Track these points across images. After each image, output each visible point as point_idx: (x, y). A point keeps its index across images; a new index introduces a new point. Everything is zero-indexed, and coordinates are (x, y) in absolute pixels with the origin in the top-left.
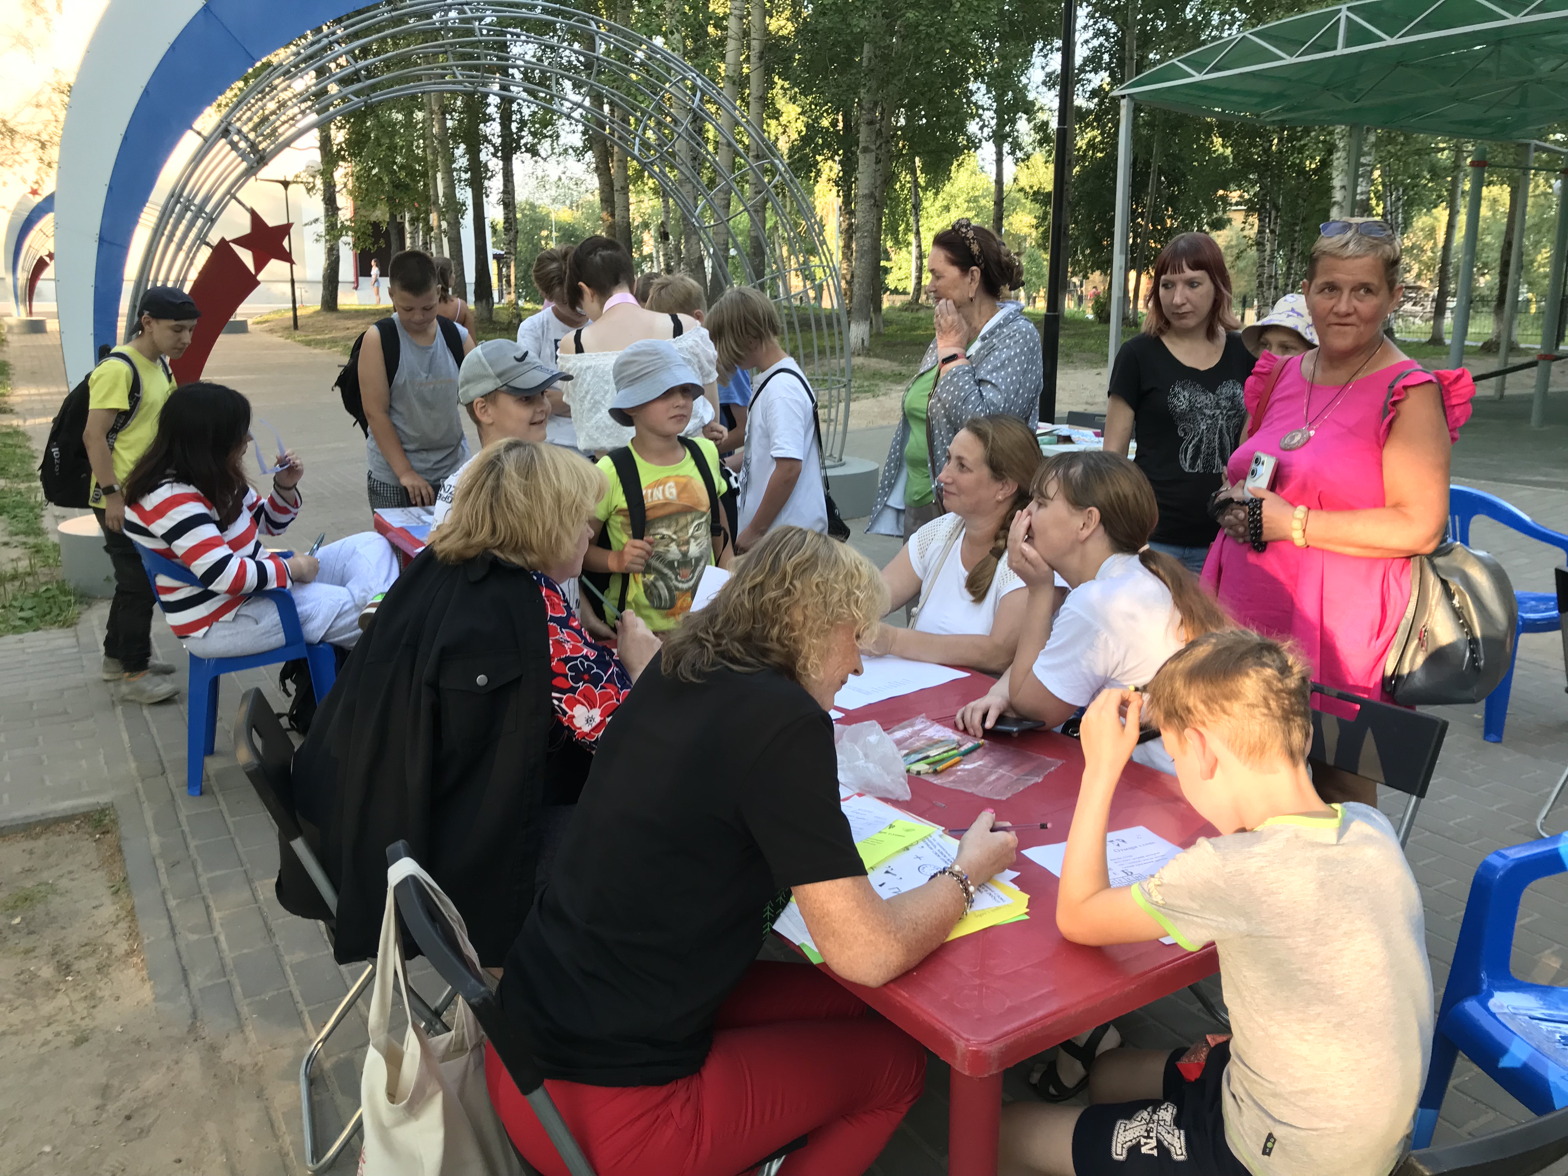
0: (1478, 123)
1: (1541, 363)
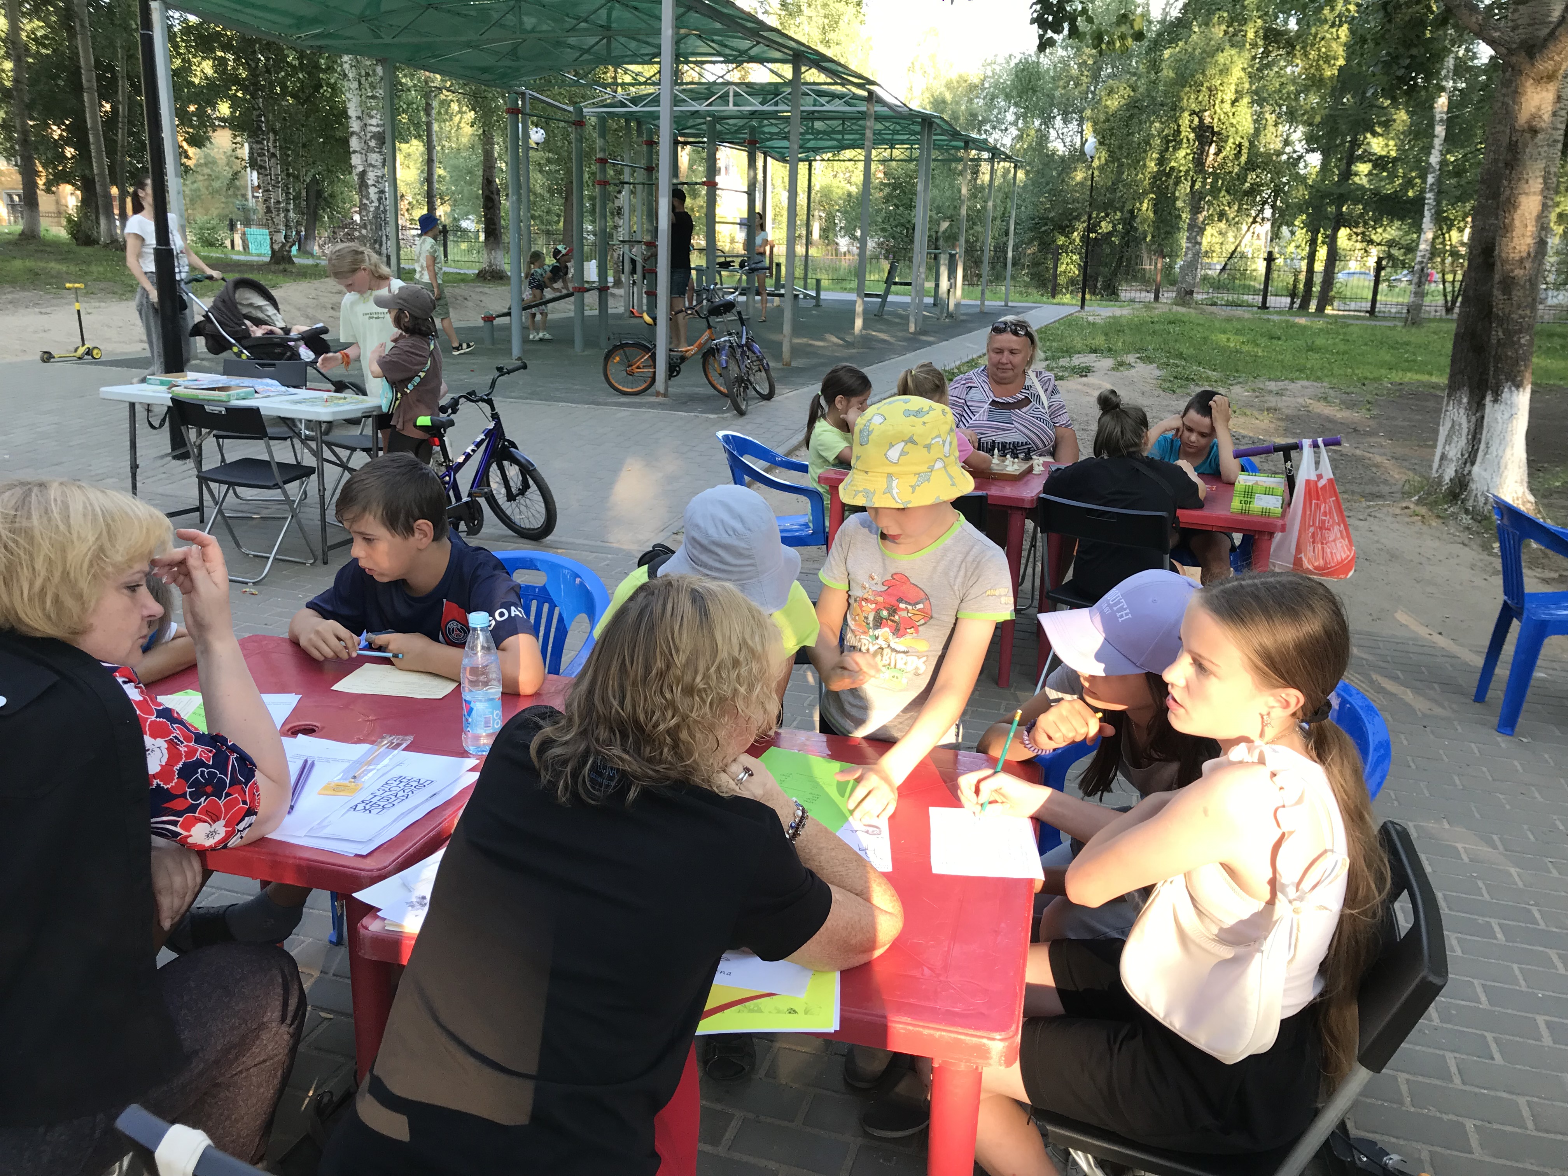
0: (484, 70)
1: (576, 294)
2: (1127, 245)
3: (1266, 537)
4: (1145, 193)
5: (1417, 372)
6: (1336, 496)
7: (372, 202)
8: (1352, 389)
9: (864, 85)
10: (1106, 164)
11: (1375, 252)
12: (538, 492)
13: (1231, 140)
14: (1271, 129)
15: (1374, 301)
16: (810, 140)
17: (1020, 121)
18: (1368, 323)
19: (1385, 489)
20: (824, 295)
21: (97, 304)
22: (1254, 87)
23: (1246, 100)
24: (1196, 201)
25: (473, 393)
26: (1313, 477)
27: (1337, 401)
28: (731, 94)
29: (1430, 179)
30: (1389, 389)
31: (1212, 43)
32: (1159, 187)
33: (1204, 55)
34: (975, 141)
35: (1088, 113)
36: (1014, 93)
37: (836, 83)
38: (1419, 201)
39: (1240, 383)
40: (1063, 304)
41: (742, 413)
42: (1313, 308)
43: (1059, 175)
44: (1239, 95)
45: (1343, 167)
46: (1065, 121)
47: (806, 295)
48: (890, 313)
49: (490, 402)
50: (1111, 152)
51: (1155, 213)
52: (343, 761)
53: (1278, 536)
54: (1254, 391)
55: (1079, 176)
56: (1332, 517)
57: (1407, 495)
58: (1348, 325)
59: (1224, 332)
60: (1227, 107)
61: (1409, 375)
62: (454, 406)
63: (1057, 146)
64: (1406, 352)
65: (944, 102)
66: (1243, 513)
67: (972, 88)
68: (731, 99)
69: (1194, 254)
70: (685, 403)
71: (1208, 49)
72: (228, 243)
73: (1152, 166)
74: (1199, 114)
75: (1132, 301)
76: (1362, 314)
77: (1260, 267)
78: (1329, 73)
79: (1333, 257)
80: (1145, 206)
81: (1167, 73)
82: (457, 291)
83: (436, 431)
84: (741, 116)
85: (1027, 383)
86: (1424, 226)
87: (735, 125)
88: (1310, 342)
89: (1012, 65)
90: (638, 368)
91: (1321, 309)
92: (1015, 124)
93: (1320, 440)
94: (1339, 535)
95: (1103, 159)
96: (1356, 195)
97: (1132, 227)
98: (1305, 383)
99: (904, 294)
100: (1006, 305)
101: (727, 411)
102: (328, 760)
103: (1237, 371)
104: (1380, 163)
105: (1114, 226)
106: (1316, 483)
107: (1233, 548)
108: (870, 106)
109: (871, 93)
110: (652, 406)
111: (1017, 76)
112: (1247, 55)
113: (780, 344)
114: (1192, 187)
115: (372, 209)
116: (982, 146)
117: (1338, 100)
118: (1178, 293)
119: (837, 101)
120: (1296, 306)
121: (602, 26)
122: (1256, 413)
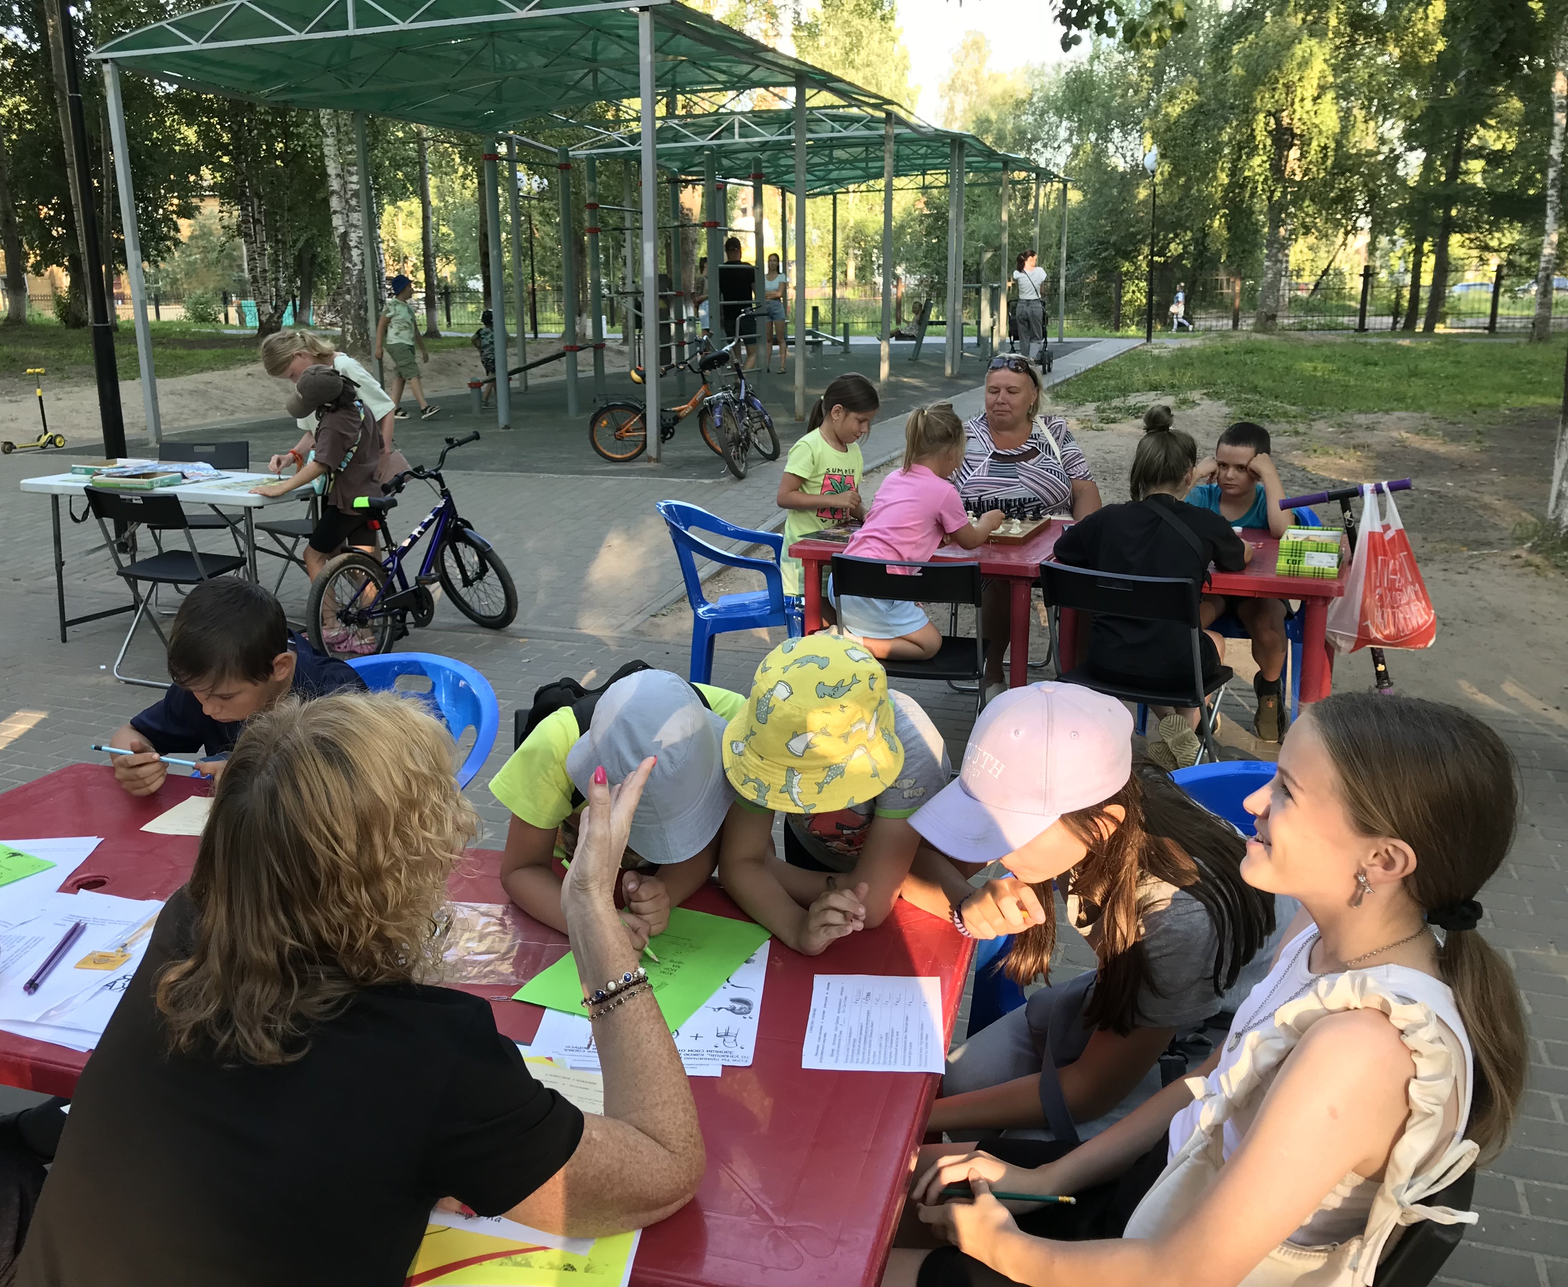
0: (466, 115)
1: (568, 353)
2: (1201, 266)
3: (1321, 603)
4: (1217, 208)
5: (1543, 395)
6: (1407, 549)
7: (355, 265)
8: (1460, 418)
9: (881, 105)
10: (1170, 178)
11: (1494, 261)
12: (496, 576)
13: (1314, 144)
14: (1362, 126)
15: (1494, 315)
16: (832, 170)
17: (1074, 138)
18: (1487, 341)
19: (1493, 535)
20: (853, 341)
21: (69, 389)
22: (1338, 81)
23: (1330, 95)
24: (1277, 212)
25: (420, 469)
26: (1378, 529)
27: (1440, 433)
28: (737, 125)
29: (1552, 174)
30: (1505, 416)
31: (1288, 33)
32: (1232, 200)
33: (1278, 48)
34: (1015, 160)
35: (1147, 122)
36: (1066, 107)
37: (850, 106)
38: (1540, 200)
39: (1324, 417)
40: (1128, 337)
41: (740, 477)
42: (1420, 327)
43: (1120, 193)
44: (1322, 89)
45: (1450, 164)
46: (1126, 134)
47: (834, 342)
48: (926, 356)
49: (439, 478)
50: (1175, 166)
51: (1229, 229)
52: (119, 922)
53: (1338, 601)
54: (1340, 425)
55: (1143, 193)
56: (1403, 574)
57: (1521, 541)
58: (1460, 346)
59: (1311, 360)
60: (1308, 104)
61: (1532, 398)
62: (398, 485)
63: (1120, 164)
64: (1530, 373)
65: (988, 120)
66: (1291, 575)
67: (1019, 104)
68: (737, 130)
69: (1275, 274)
70: (679, 468)
71: (1282, 41)
72: (222, 317)
73: (1224, 178)
74: (1275, 115)
75: (1209, 330)
76: (1479, 331)
77: (1356, 284)
78: (1427, 60)
79: (1443, 269)
80: (1216, 224)
81: (1237, 71)
82: (451, 357)
83: (376, 513)
84: (751, 148)
85: (1035, 431)
86: (1547, 227)
87: (746, 159)
88: (1412, 366)
89: (1063, 74)
90: (627, 431)
91: (1429, 327)
92: (1069, 140)
93: (1384, 484)
94: (1413, 597)
95: (1166, 174)
96: (1469, 195)
97: (1205, 247)
98: (1402, 414)
99: (939, 334)
100: (1060, 341)
101: (724, 475)
102: (103, 922)
103: (1321, 404)
104: (1494, 159)
105: (1185, 248)
106: (1382, 535)
107: (1290, 615)
108: (888, 128)
109: (889, 114)
110: (642, 473)
111: (1068, 87)
112: (1328, 47)
113: (792, 396)
114: (1270, 199)
115: (355, 273)
116: (1027, 165)
117: (1440, 89)
118: (1259, 318)
119: (856, 125)
120: (1400, 326)
121: (587, 59)
122: (1340, 451)
